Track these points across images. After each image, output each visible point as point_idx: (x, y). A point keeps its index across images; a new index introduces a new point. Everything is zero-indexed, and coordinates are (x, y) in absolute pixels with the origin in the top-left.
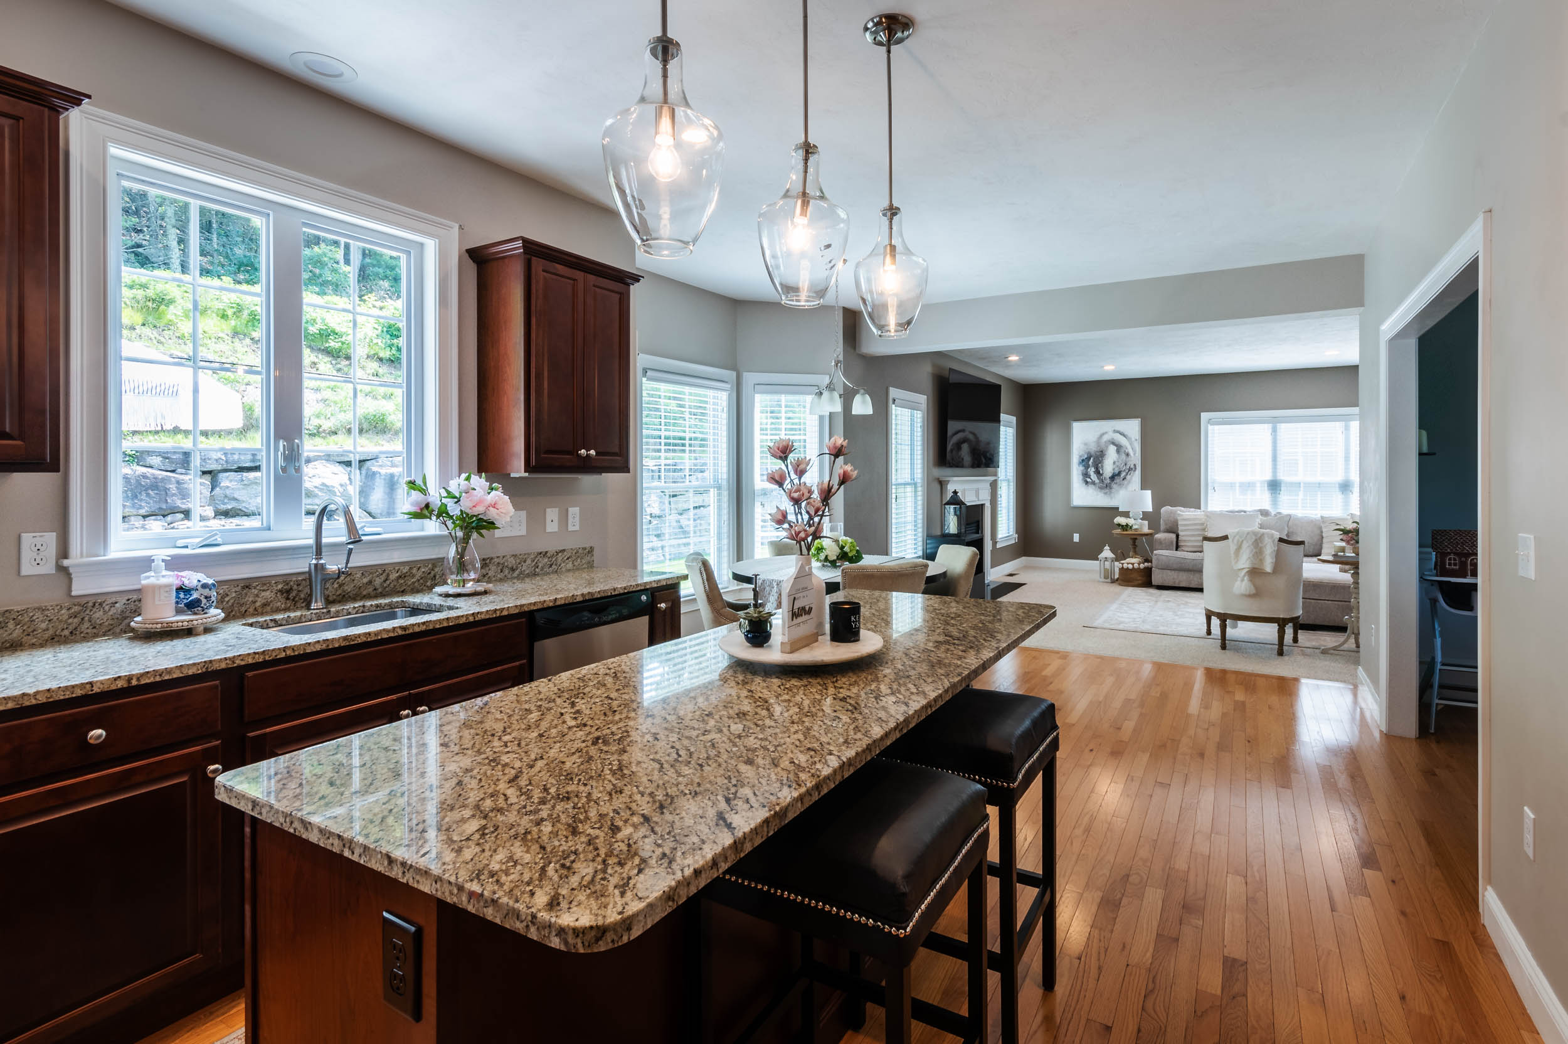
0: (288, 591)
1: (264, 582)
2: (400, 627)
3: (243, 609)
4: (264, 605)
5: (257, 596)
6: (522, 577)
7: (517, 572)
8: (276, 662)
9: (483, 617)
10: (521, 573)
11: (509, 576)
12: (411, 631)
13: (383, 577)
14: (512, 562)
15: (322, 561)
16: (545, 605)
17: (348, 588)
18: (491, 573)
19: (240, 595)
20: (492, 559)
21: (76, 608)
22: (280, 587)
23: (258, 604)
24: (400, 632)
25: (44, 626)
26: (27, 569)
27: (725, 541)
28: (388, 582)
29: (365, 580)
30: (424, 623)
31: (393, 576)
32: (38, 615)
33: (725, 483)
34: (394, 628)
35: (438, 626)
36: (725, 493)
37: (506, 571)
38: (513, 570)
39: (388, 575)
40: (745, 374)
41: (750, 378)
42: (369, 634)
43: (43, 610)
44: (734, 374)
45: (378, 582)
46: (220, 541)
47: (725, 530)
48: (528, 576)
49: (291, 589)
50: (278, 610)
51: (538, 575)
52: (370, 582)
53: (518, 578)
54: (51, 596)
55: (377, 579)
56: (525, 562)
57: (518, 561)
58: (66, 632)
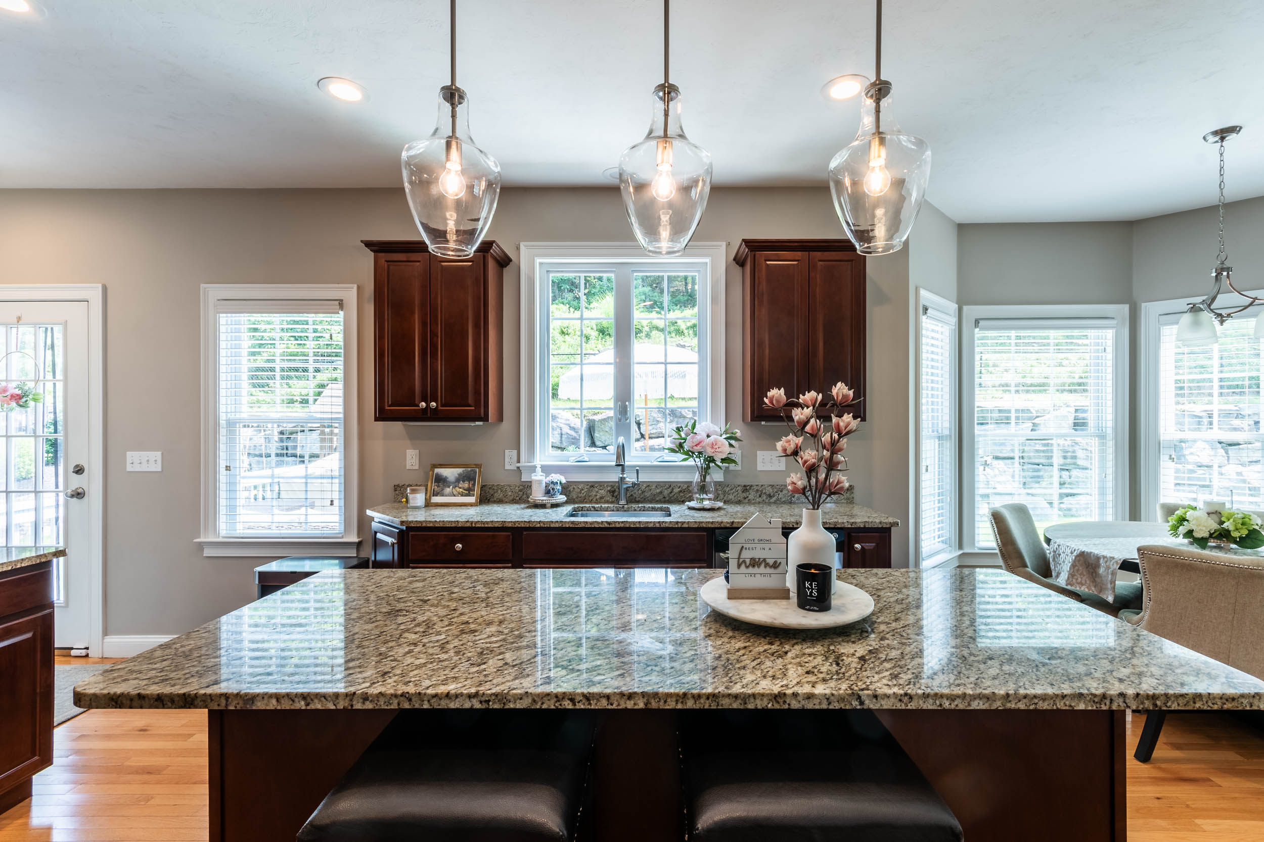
0: (614, 492)
1: (601, 484)
2: (606, 522)
3: (591, 499)
4: (601, 498)
5: (597, 492)
6: (778, 502)
7: (774, 499)
8: (534, 529)
9: (667, 525)
10: (778, 499)
11: (767, 501)
12: (613, 526)
13: (669, 490)
14: (769, 490)
15: (625, 476)
16: (722, 525)
17: (647, 494)
18: (751, 497)
19: (589, 491)
20: (752, 486)
21: (521, 487)
22: (609, 488)
23: (598, 497)
24: (607, 525)
25: (510, 493)
26: (507, 467)
27: (1110, 497)
28: (673, 494)
29: (658, 491)
30: (622, 522)
31: (676, 490)
32: (508, 489)
33: (1110, 431)
34: (602, 522)
35: (632, 526)
36: (1110, 444)
37: (764, 497)
38: (770, 496)
39: (673, 489)
40: (1143, 305)
41: (1150, 310)
42: (587, 522)
43: (510, 486)
44: (1126, 308)
45: (666, 492)
46: (587, 459)
47: (1110, 484)
48: (784, 503)
49: (615, 491)
50: (608, 502)
51: (794, 503)
52: (661, 492)
53: (775, 503)
54: (512, 480)
55: (666, 491)
56: (781, 491)
57: (775, 490)
58: (518, 498)
